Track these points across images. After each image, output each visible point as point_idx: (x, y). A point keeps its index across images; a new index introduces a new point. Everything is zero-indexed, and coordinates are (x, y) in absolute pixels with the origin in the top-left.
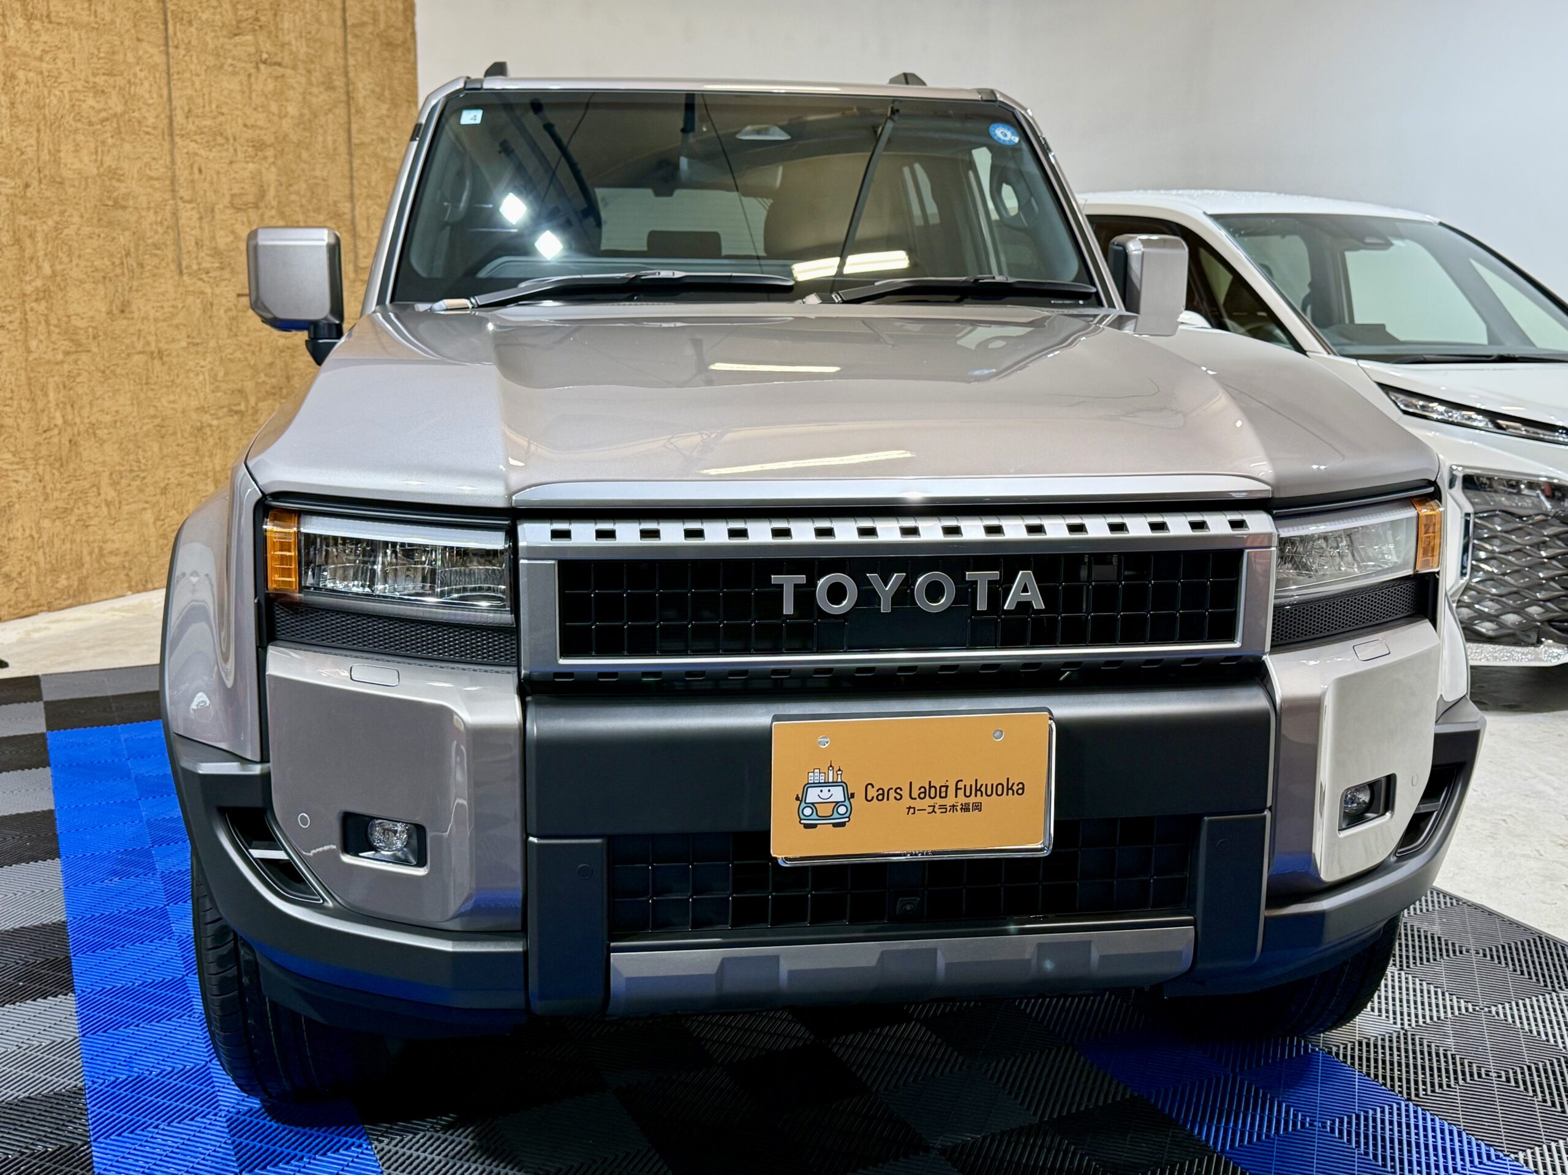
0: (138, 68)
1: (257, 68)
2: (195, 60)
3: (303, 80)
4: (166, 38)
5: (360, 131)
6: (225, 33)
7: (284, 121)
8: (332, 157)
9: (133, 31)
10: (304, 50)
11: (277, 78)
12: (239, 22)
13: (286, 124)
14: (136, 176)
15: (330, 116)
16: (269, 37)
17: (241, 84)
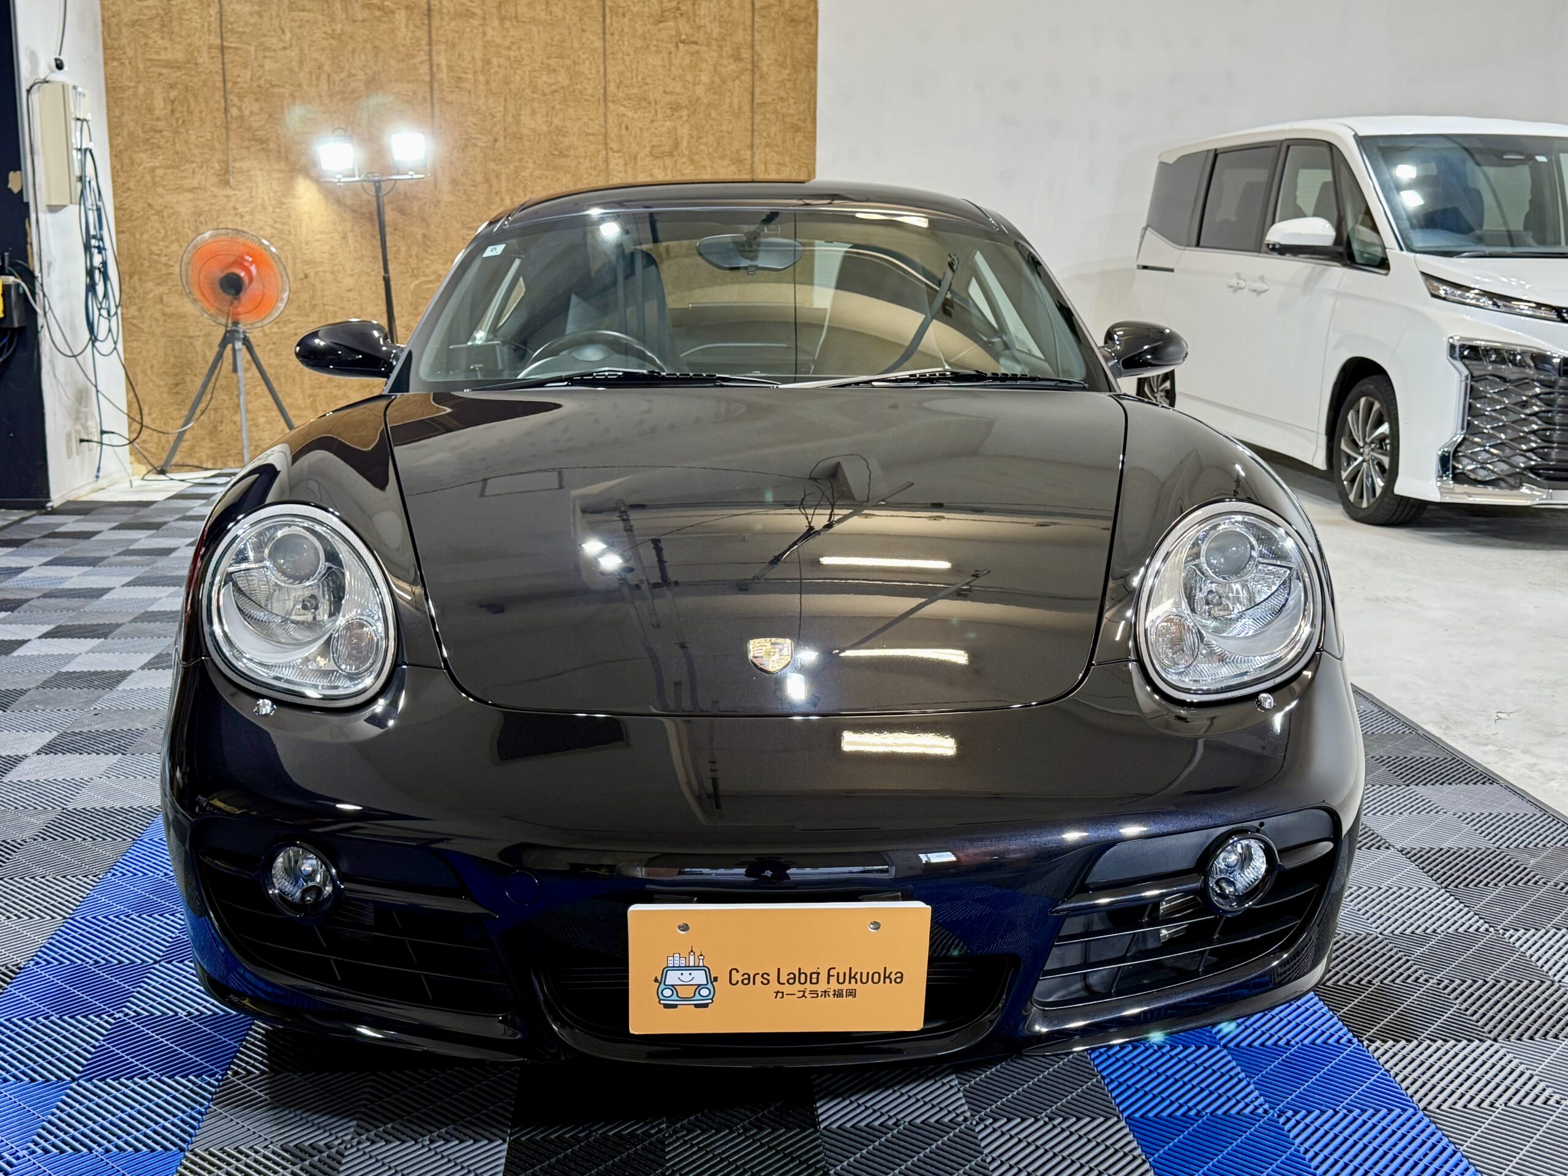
0: (581, 52)
1: (677, 46)
2: (626, 43)
3: (715, 54)
4: (604, 28)
5: (761, 94)
6: (651, 20)
7: (697, 88)
8: (737, 115)
9: (579, 25)
10: (716, 30)
11: (692, 54)
12: (663, 11)
13: (700, 90)
14: (576, 132)
15: (737, 82)
16: (688, 22)
17: (663, 59)
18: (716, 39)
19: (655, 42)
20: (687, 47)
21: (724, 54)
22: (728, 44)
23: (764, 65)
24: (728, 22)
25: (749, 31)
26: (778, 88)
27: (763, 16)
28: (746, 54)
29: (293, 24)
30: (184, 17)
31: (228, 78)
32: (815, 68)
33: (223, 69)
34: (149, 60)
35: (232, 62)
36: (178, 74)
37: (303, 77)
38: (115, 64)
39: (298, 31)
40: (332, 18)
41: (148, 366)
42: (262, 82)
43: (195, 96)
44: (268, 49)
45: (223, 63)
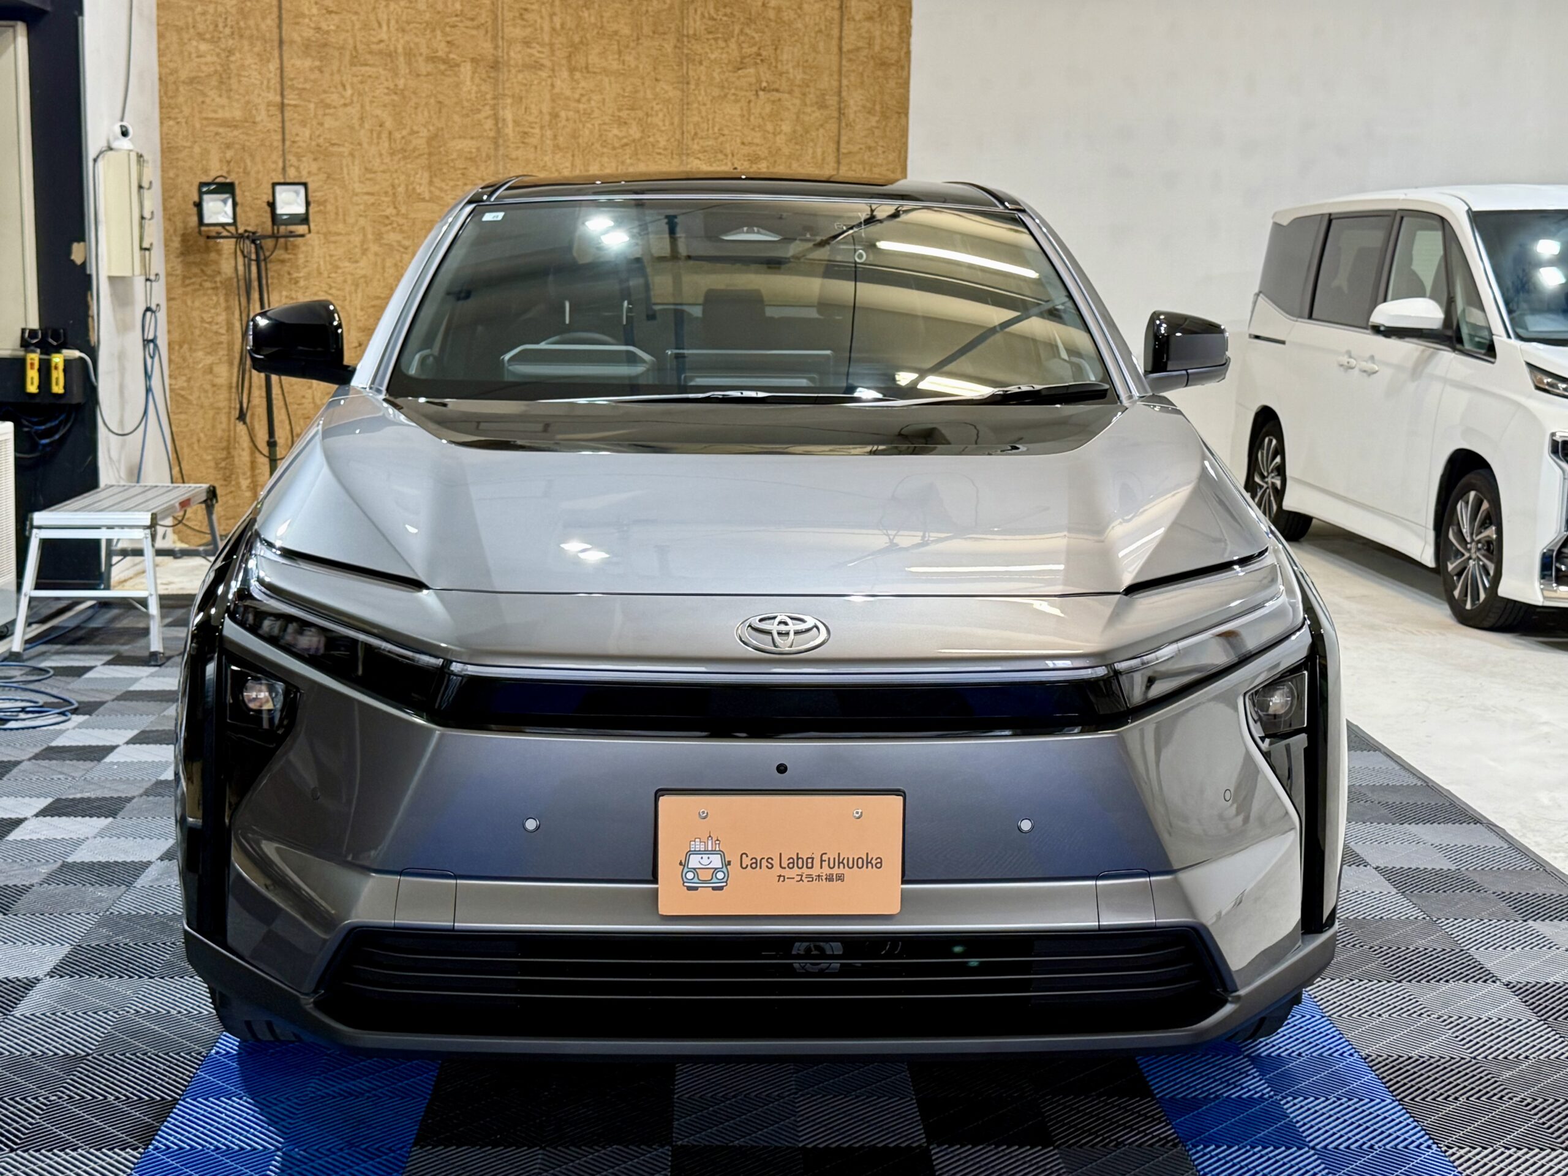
0: (654, 104)
1: (757, 95)
2: (703, 92)
3: (798, 102)
5: (850, 141)
6: (730, 68)
7: (778, 138)
9: (652, 74)
10: (800, 76)
11: (773, 102)
12: (743, 58)
13: (780, 140)
15: (821, 131)
16: (769, 69)
17: (742, 109)
18: (799, 86)
19: (733, 91)
20: (768, 95)
21: (808, 102)
22: (812, 90)
23: (851, 113)
24: (811, 68)
25: (836, 77)
26: (866, 137)
27: (850, 60)
28: (832, 101)
29: (355, 80)
30: (243, 73)
31: (287, 137)
32: (907, 115)
33: (283, 128)
34: (206, 119)
35: (291, 120)
36: (236, 133)
37: (363, 135)
38: (171, 123)
39: (359, 86)
40: (396, 74)
41: (195, 439)
42: (321, 140)
43: (252, 156)
44: (328, 106)
45: (283, 122)
